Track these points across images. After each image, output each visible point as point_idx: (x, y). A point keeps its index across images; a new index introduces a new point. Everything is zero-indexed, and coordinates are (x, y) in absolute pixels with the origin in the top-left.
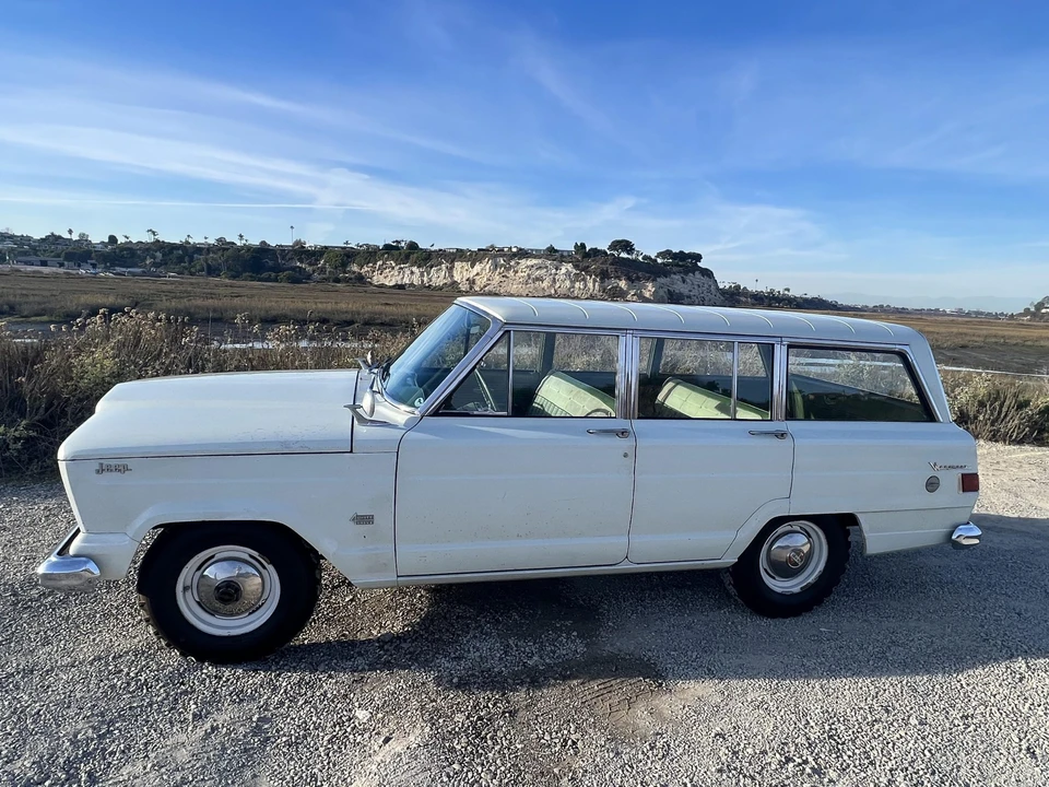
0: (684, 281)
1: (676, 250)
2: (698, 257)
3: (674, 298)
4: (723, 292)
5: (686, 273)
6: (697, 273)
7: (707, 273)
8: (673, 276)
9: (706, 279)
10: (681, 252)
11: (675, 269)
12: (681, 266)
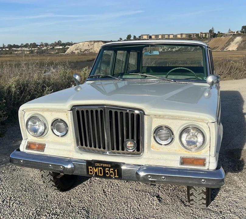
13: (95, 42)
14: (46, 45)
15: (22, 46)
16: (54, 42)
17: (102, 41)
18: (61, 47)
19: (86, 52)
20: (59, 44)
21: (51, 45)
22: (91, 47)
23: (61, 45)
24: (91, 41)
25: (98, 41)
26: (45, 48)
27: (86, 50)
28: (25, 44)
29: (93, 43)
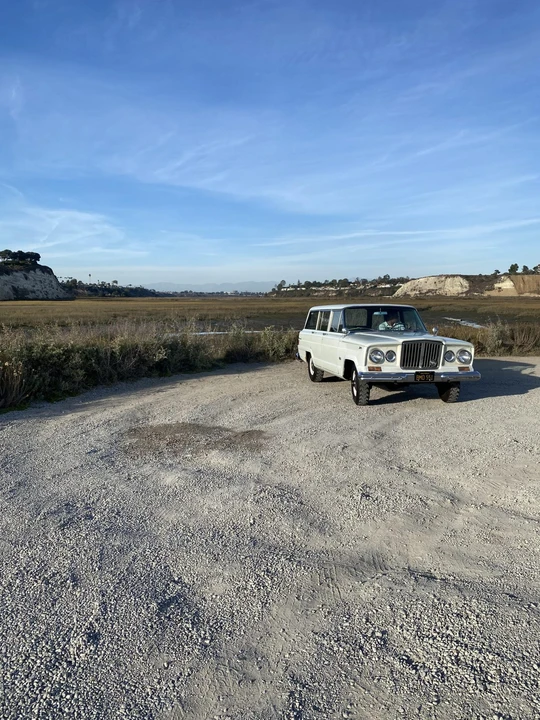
0: (26, 278)
1: (14, 250)
2: (37, 257)
3: (20, 295)
4: (63, 286)
5: (28, 271)
6: (37, 270)
7: (47, 270)
8: (15, 273)
9: (46, 275)
10: (20, 252)
11: (16, 267)
12: (21, 265)
13: (447, 276)
14: (365, 282)
15: (325, 285)
16: (377, 278)
17: (461, 276)
18: (388, 286)
19: (430, 294)
20: (386, 280)
21: (372, 283)
22: (439, 286)
23: (388, 283)
24: (441, 276)
25: (454, 276)
26: (362, 287)
27: (429, 291)
28: (330, 281)
29: (443, 278)
